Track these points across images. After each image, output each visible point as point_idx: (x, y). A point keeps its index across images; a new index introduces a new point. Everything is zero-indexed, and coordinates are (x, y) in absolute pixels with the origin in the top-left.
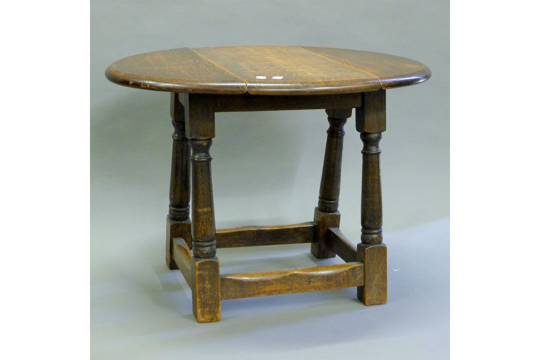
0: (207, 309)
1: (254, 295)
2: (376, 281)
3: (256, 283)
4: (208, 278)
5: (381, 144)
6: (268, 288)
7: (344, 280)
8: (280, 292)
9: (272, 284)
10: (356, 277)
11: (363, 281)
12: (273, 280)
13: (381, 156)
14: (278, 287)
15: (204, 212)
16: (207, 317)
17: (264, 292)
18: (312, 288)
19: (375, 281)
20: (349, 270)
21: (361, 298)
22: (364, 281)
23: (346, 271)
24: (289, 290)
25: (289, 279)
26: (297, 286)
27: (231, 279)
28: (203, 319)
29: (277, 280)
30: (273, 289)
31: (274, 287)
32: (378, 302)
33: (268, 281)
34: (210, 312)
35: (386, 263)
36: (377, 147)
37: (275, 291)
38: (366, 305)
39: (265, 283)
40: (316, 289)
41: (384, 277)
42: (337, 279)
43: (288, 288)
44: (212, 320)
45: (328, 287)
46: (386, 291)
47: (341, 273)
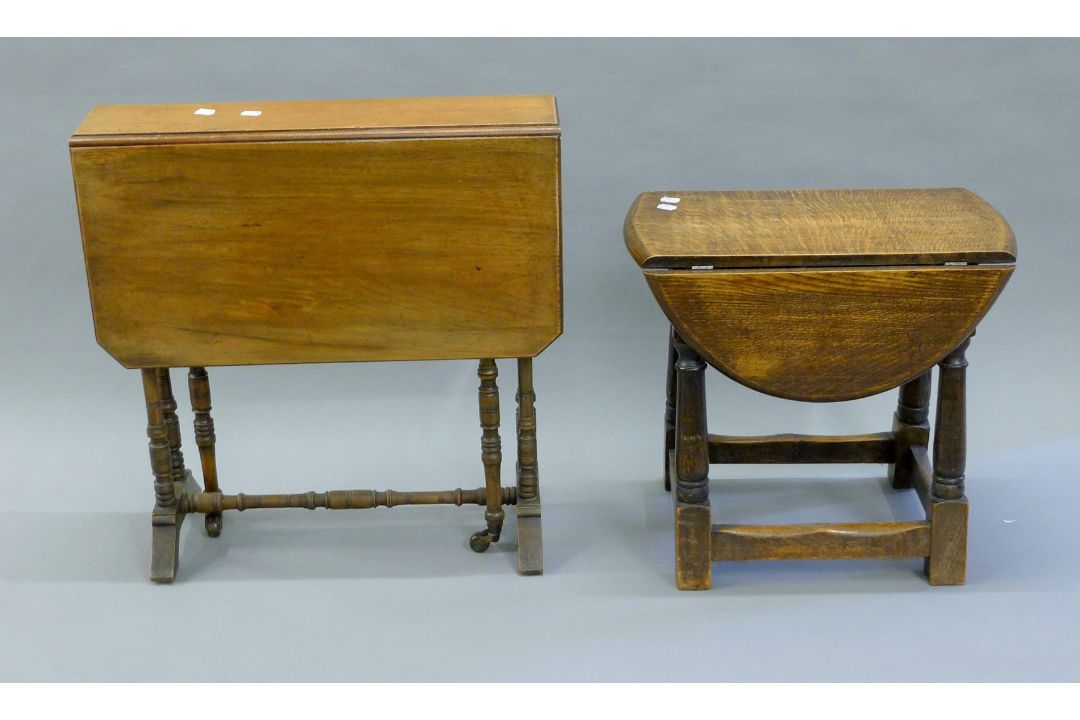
0: (691, 573)
1: (760, 557)
2: (948, 550)
3: (764, 541)
4: (693, 531)
5: (968, 354)
6: (781, 550)
7: (898, 546)
8: (799, 556)
9: (788, 545)
10: (917, 544)
11: (928, 550)
12: (789, 539)
13: (969, 372)
14: (798, 550)
15: (691, 441)
16: (692, 583)
17: (776, 555)
18: (848, 554)
19: (947, 552)
20: (908, 532)
21: (926, 573)
22: (930, 550)
23: (902, 534)
24: (812, 555)
25: (813, 540)
26: (826, 550)
27: (728, 534)
28: (685, 586)
29: (794, 539)
30: (790, 551)
31: (790, 549)
32: (951, 582)
33: (781, 539)
34: (695, 577)
35: (966, 527)
36: (962, 358)
37: (792, 554)
38: (931, 584)
39: (778, 541)
40: (854, 556)
41: (962, 546)
42: (888, 544)
43: (811, 551)
44: (697, 588)
45: (874, 554)
46: (964, 567)
47: (895, 536)
